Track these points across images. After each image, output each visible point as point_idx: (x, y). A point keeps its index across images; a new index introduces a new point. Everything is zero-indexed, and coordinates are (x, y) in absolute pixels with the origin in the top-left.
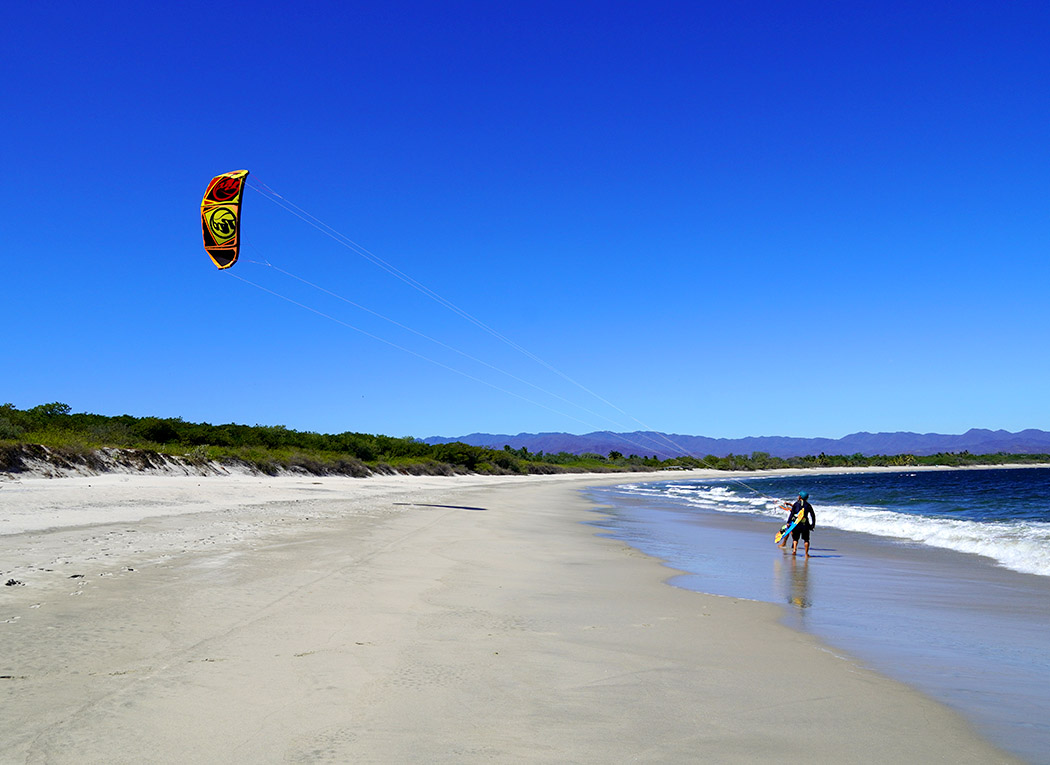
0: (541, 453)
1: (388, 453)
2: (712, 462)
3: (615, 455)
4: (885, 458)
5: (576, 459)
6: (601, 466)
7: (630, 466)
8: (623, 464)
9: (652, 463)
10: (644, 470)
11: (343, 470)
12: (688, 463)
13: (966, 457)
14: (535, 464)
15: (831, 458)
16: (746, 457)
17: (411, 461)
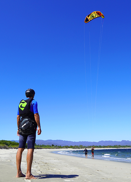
0: (38, 145)
1: (11, 144)
2: (72, 147)
3: (53, 145)
4: (105, 146)
5: (46, 146)
6: (50, 148)
7: (56, 148)
8: (55, 147)
9: (60, 147)
10: (58, 149)
11: (5, 148)
12: (67, 147)
13: (120, 146)
14: (38, 147)
15: (95, 146)
16: (78, 146)
17: (15, 146)
